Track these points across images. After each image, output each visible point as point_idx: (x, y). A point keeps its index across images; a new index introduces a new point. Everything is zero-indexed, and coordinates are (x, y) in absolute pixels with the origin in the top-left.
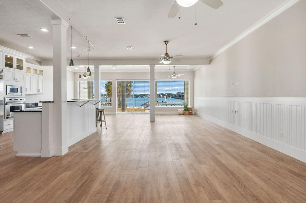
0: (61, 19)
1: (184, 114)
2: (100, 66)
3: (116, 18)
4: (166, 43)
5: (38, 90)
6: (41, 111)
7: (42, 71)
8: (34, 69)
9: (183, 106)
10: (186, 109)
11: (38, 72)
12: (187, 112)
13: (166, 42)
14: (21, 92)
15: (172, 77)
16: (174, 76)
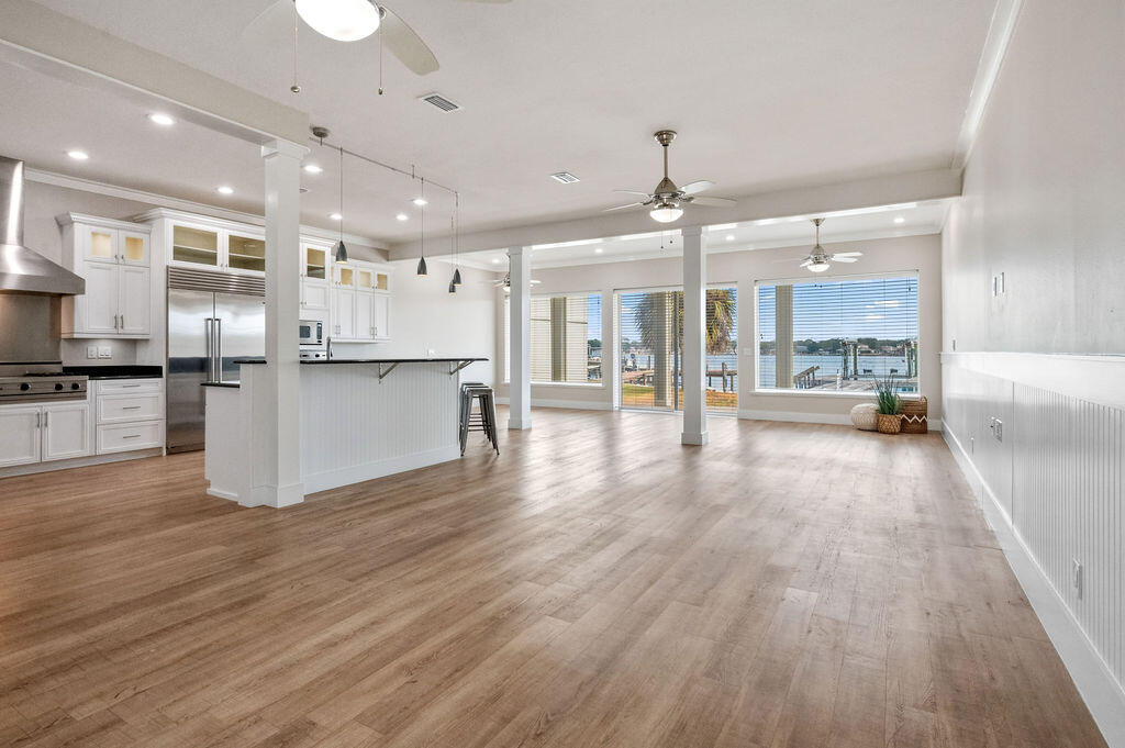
0: (274, 139)
1: (876, 430)
2: (524, 248)
3: (422, 99)
4: (662, 140)
5: (373, 331)
6: (238, 386)
7: (386, 277)
8: (362, 273)
9: (874, 394)
10: (887, 406)
11: (375, 282)
12: (893, 422)
13: (664, 137)
14: (319, 336)
15: (810, 268)
16: (817, 261)
